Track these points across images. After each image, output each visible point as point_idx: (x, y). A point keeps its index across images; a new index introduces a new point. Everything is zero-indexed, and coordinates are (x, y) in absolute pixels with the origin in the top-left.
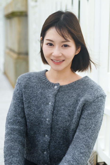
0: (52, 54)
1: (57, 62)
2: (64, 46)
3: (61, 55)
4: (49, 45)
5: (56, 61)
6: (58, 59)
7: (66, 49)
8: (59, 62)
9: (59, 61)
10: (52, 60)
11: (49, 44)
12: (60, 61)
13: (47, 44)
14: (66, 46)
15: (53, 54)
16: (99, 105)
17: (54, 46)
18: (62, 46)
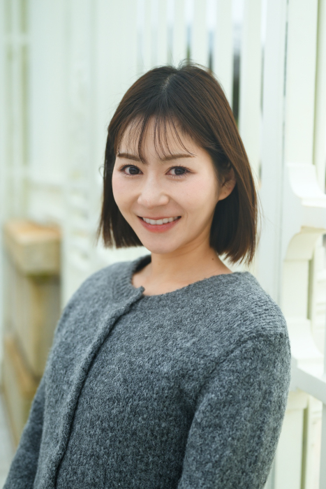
0: (136, 198)
1: (156, 225)
2: (173, 172)
3: (164, 200)
4: (130, 171)
5: (152, 222)
6: (157, 216)
7: (181, 181)
8: (164, 224)
9: (160, 222)
10: (141, 218)
11: (127, 170)
12: (165, 221)
13: (123, 169)
14: (181, 171)
15: (140, 200)
16: (248, 371)
17: (142, 173)
18: (166, 174)
